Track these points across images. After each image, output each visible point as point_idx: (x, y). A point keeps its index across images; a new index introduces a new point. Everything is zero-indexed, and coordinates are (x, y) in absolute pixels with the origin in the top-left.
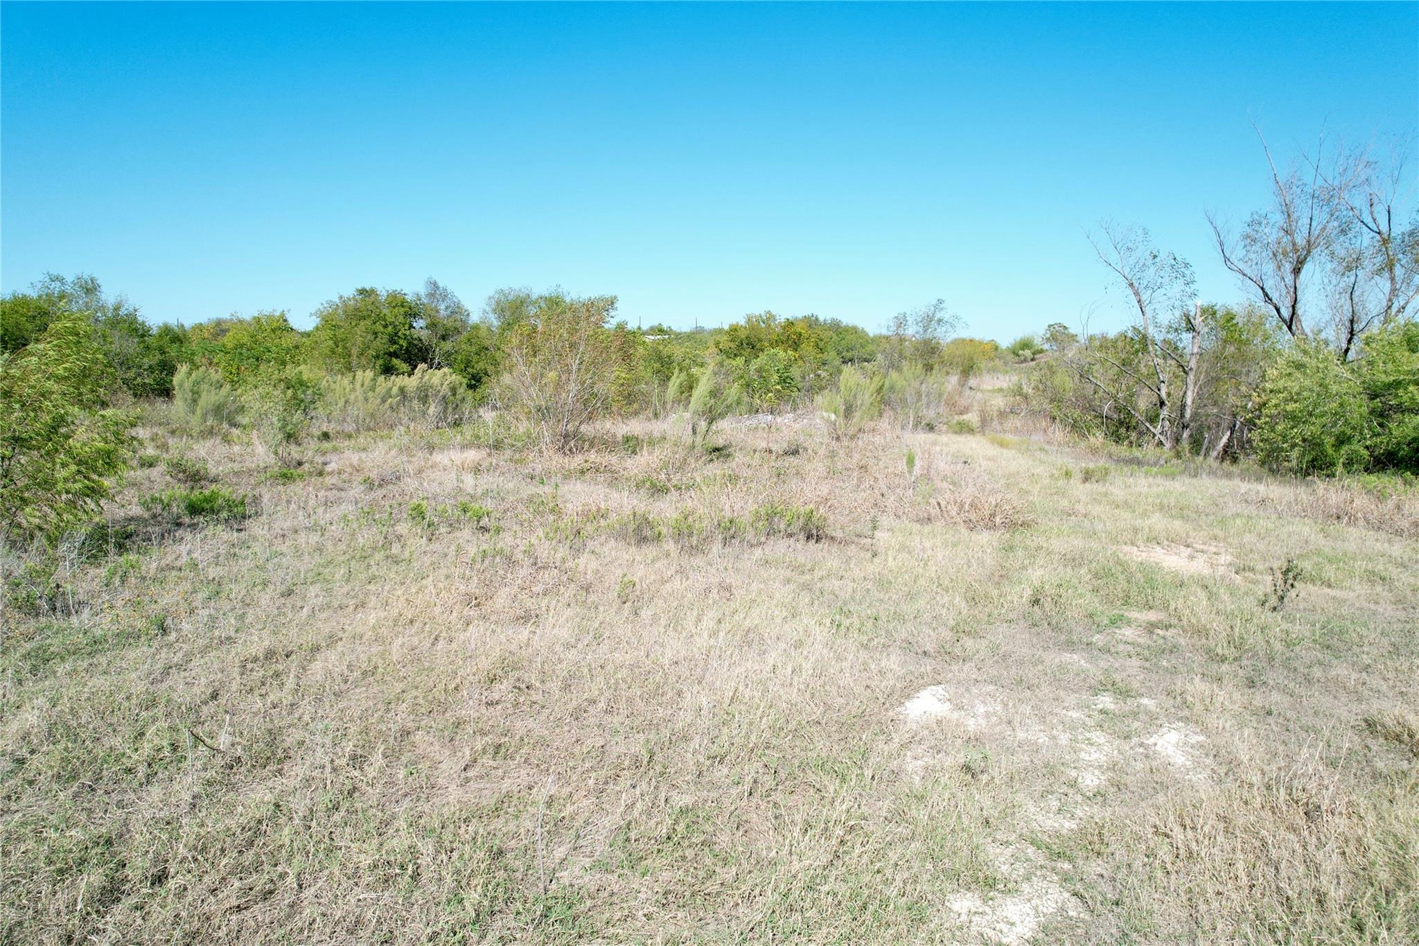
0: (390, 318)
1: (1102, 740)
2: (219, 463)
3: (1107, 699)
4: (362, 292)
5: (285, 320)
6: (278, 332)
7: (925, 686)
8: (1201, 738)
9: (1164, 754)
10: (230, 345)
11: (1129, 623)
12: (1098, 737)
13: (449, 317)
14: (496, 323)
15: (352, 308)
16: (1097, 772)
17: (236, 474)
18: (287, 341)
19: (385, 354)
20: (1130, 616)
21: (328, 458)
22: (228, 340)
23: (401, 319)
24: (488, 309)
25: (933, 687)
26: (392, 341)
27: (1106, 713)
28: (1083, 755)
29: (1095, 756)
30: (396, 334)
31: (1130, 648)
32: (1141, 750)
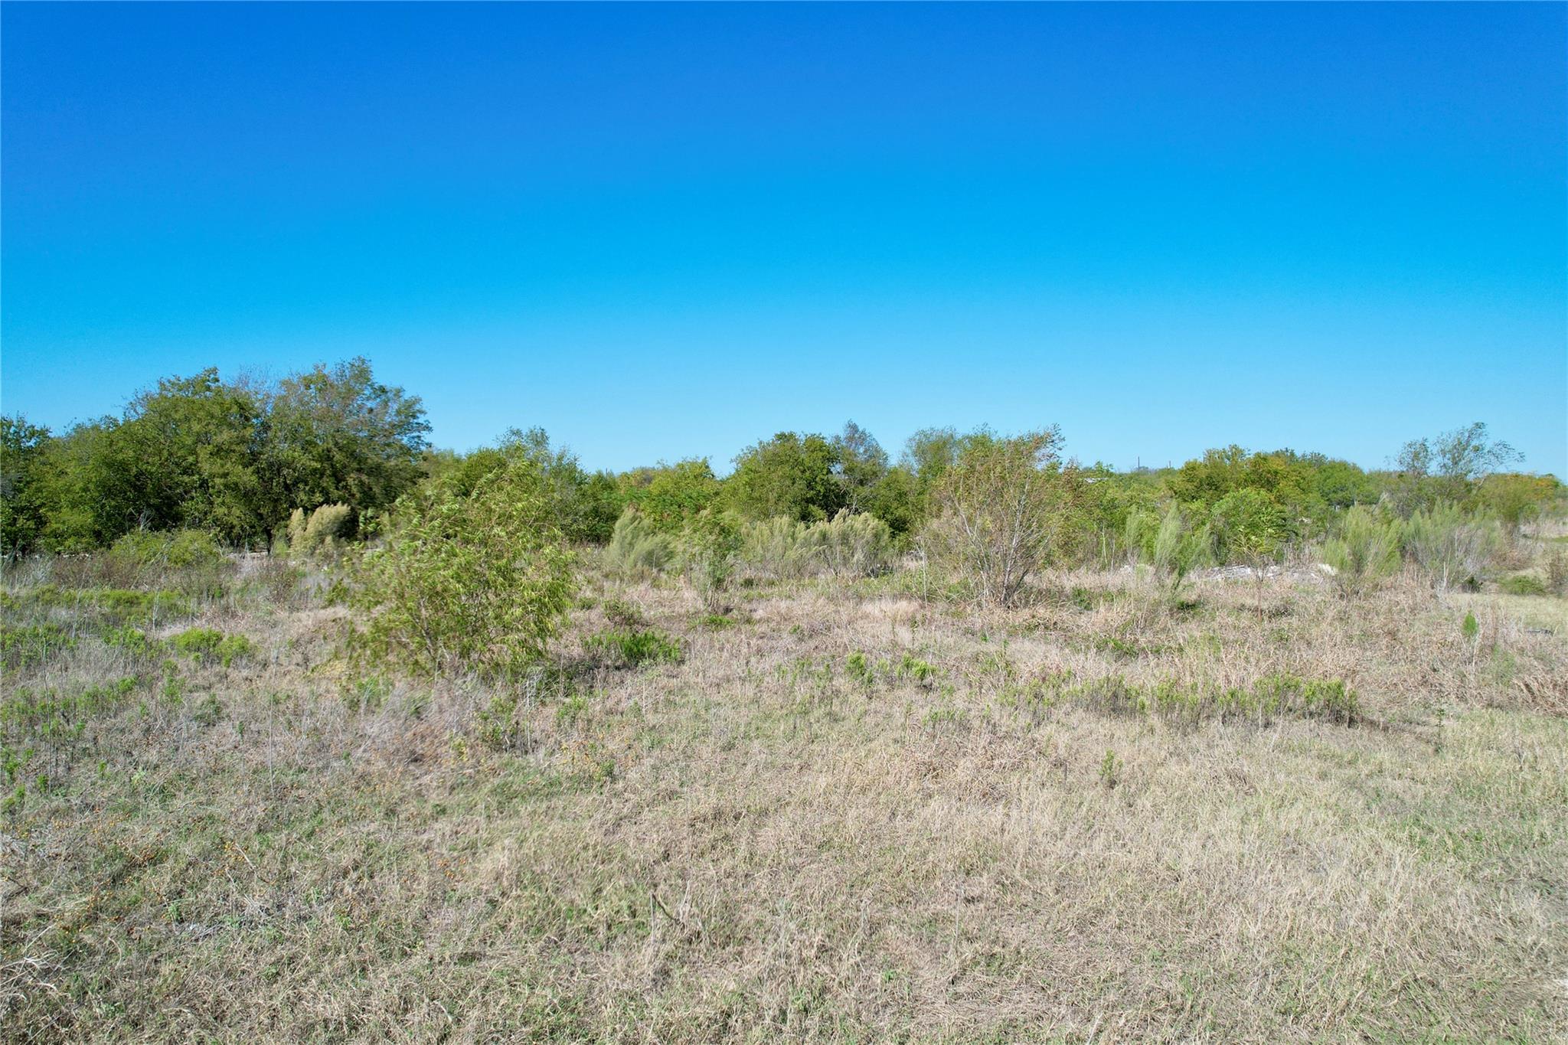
0: (808, 463)
2: (650, 606)
4: (782, 437)
5: (707, 467)
6: (700, 479)
10: (655, 492)
13: (867, 461)
14: (916, 466)
15: (770, 453)
17: (667, 619)
18: (708, 489)
19: (802, 499)
21: (754, 605)
22: (654, 488)
23: (819, 463)
24: (909, 451)
26: (810, 486)
30: (814, 480)
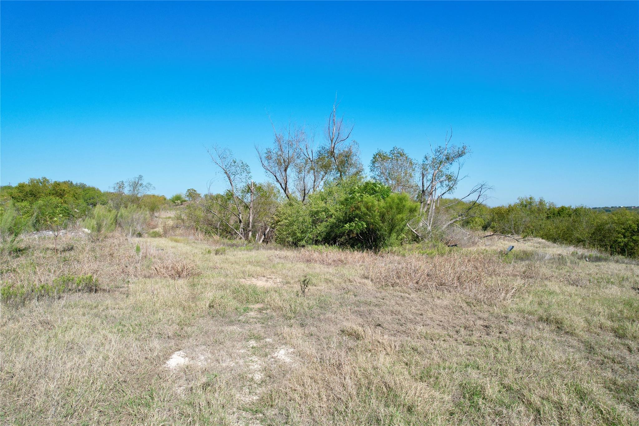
1: (256, 359)
3: (253, 342)
7: (173, 352)
8: (292, 350)
9: (281, 359)
11: (251, 310)
12: (255, 358)
16: (259, 373)
20: (251, 307)
25: (177, 352)
27: (255, 348)
28: (251, 367)
29: (256, 366)
31: (255, 320)
32: (273, 360)
